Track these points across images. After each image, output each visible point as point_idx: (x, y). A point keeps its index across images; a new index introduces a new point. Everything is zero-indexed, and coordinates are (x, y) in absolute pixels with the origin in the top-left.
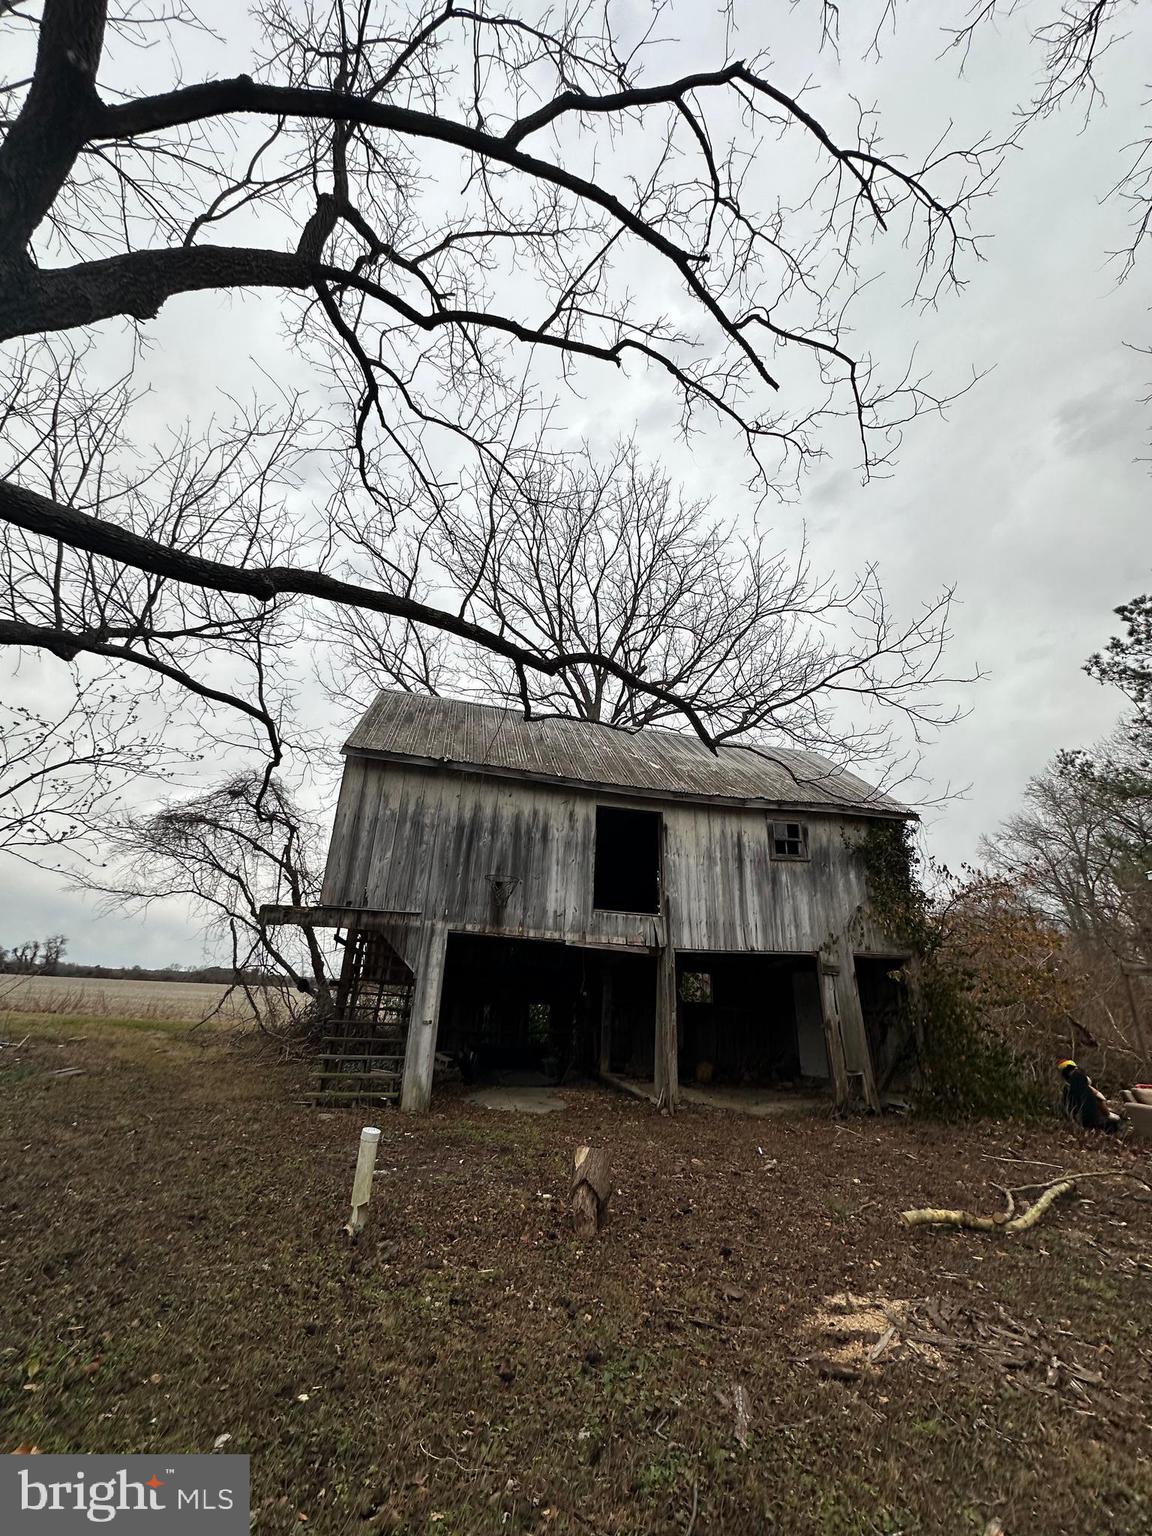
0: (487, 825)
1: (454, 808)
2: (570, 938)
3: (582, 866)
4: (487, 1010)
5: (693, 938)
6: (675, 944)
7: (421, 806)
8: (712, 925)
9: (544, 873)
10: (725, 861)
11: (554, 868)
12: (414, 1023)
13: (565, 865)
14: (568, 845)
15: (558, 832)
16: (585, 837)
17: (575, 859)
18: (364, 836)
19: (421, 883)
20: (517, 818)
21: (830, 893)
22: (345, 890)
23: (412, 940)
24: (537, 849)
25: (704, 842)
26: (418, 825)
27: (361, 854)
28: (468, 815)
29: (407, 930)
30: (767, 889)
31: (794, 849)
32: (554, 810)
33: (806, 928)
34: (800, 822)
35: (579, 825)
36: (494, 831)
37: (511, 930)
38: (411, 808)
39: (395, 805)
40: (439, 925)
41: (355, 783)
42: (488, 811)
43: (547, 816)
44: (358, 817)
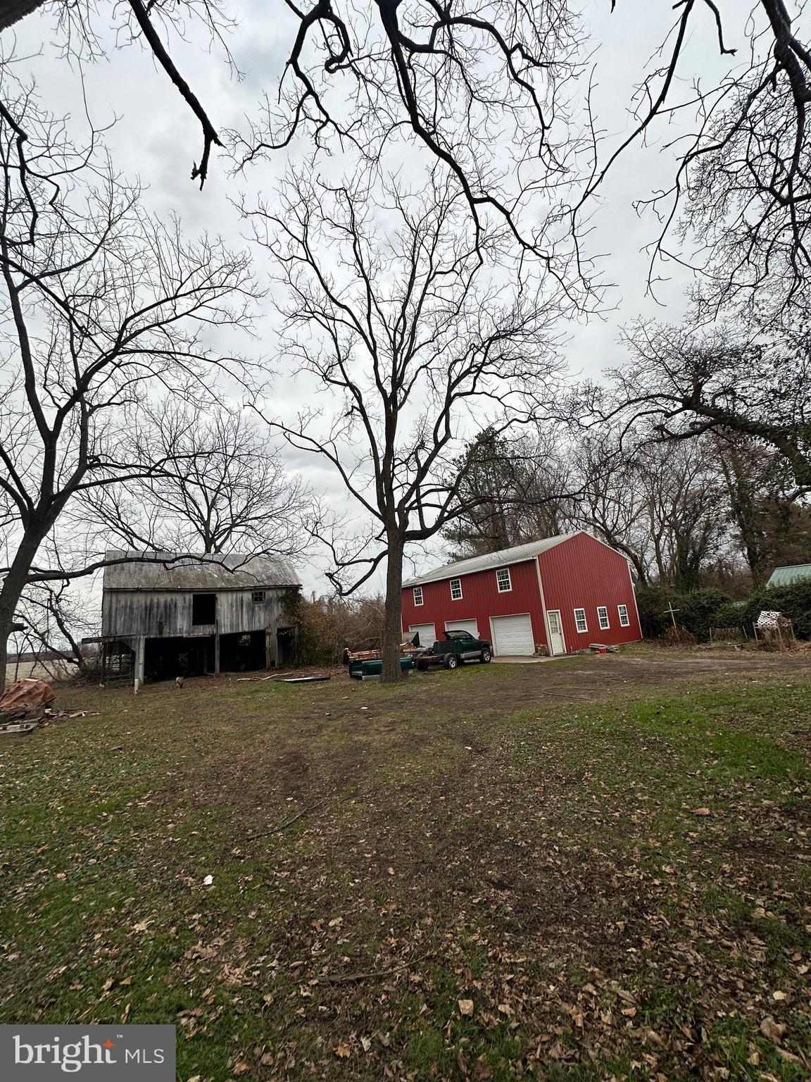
0: (155, 605)
1: (143, 602)
2: (185, 635)
3: (189, 614)
4: (161, 659)
5: (225, 630)
6: (219, 633)
7: (132, 603)
8: (231, 626)
9: (176, 617)
10: (237, 606)
11: (179, 615)
12: (136, 664)
13: (182, 614)
14: (183, 608)
15: (180, 604)
16: (189, 605)
17: (186, 612)
18: (113, 614)
19: (135, 626)
20: (166, 602)
21: (271, 611)
22: (110, 631)
23: (133, 642)
24: (173, 610)
25: (230, 601)
26: (131, 608)
27: (113, 619)
28: (148, 603)
29: (131, 640)
30: (250, 613)
31: (261, 599)
32: (179, 598)
33: (262, 622)
34: (263, 591)
35: (187, 601)
36: (158, 607)
37: (165, 635)
38: (129, 603)
39: (123, 603)
40: (142, 637)
41: (108, 598)
42: (155, 601)
43: (176, 600)
44: (110, 609)
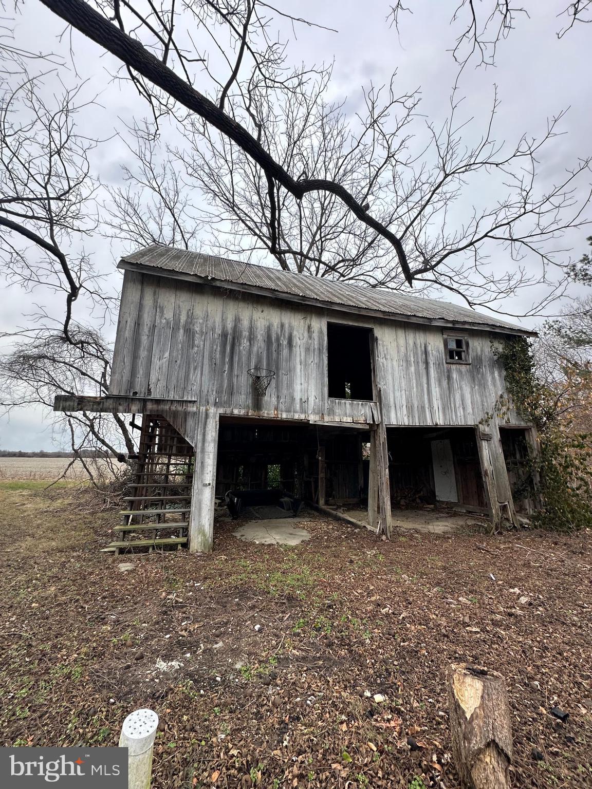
0: (246, 334)
1: (218, 319)
2: (313, 419)
3: (319, 366)
5: (398, 417)
6: (386, 422)
7: (191, 317)
8: (410, 409)
9: (291, 371)
10: (417, 363)
11: (298, 367)
12: (196, 485)
13: (305, 365)
14: (307, 350)
15: (300, 339)
16: (320, 344)
17: (313, 360)
18: (144, 340)
19: (195, 377)
20: (269, 329)
21: (483, 386)
22: (131, 383)
23: (190, 422)
24: (285, 352)
25: (403, 349)
26: (189, 332)
27: (143, 353)
28: (230, 325)
29: (186, 414)
30: (445, 383)
31: (459, 354)
32: (296, 323)
33: (470, 410)
34: (464, 338)
35: (315, 335)
36: (251, 339)
37: (269, 413)
38: (183, 318)
39: (169, 315)
40: (212, 410)
41: (134, 294)
42: (245, 323)
43: (291, 328)
44: (138, 324)
